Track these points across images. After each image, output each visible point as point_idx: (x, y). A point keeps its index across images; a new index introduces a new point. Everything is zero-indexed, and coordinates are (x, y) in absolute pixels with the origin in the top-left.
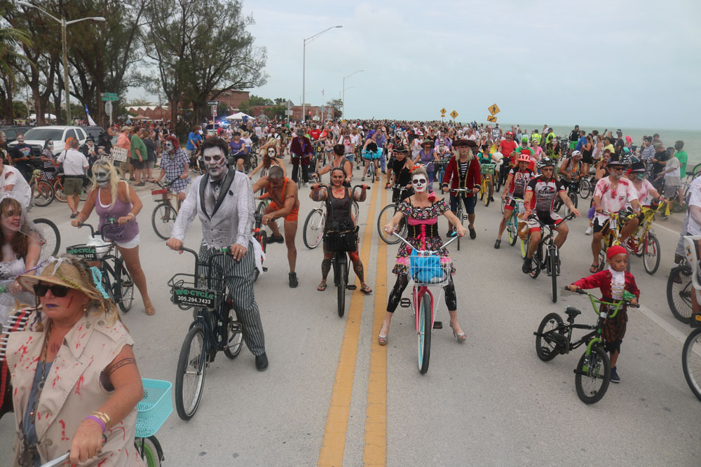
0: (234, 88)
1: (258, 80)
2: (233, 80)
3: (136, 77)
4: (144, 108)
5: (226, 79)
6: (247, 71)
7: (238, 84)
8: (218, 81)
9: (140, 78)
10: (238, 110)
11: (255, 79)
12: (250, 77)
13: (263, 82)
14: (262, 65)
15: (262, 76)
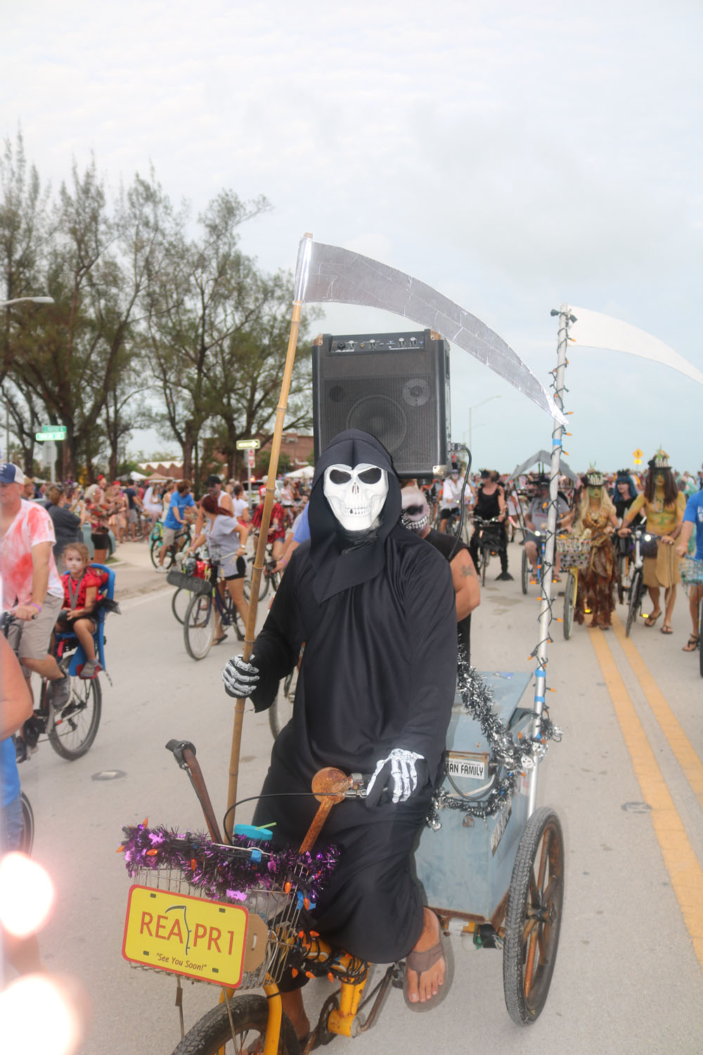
0: (296, 427)
2: (294, 414)
3: (144, 415)
4: (167, 465)
7: (301, 421)
8: (270, 416)
9: (150, 416)
10: (307, 463)
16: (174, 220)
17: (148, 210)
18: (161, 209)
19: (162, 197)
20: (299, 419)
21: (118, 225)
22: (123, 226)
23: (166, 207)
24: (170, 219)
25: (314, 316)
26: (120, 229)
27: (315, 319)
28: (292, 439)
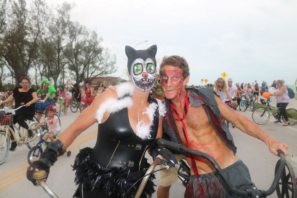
1: (114, 70)
2: (101, 70)
5: (98, 70)
6: (107, 66)
8: (94, 71)
11: (112, 69)
12: (110, 68)
13: (116, 71)
14: (114, 63)
15: (115, 68)
16: (49, 10)
17: (41, 7)
18: (45, 7)
19: (45, 3)
20: (103, 72)
21: (31, 12)
22: (32, 12)
23: (46, 6)
24: (48, 10)
25: (101, 40)
26: (32, 13)
27: (101, 41)
28: (109, 78)
